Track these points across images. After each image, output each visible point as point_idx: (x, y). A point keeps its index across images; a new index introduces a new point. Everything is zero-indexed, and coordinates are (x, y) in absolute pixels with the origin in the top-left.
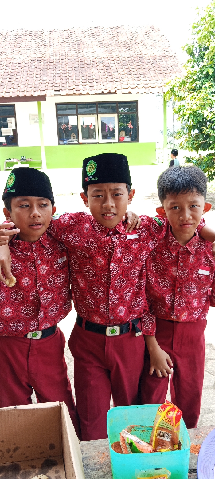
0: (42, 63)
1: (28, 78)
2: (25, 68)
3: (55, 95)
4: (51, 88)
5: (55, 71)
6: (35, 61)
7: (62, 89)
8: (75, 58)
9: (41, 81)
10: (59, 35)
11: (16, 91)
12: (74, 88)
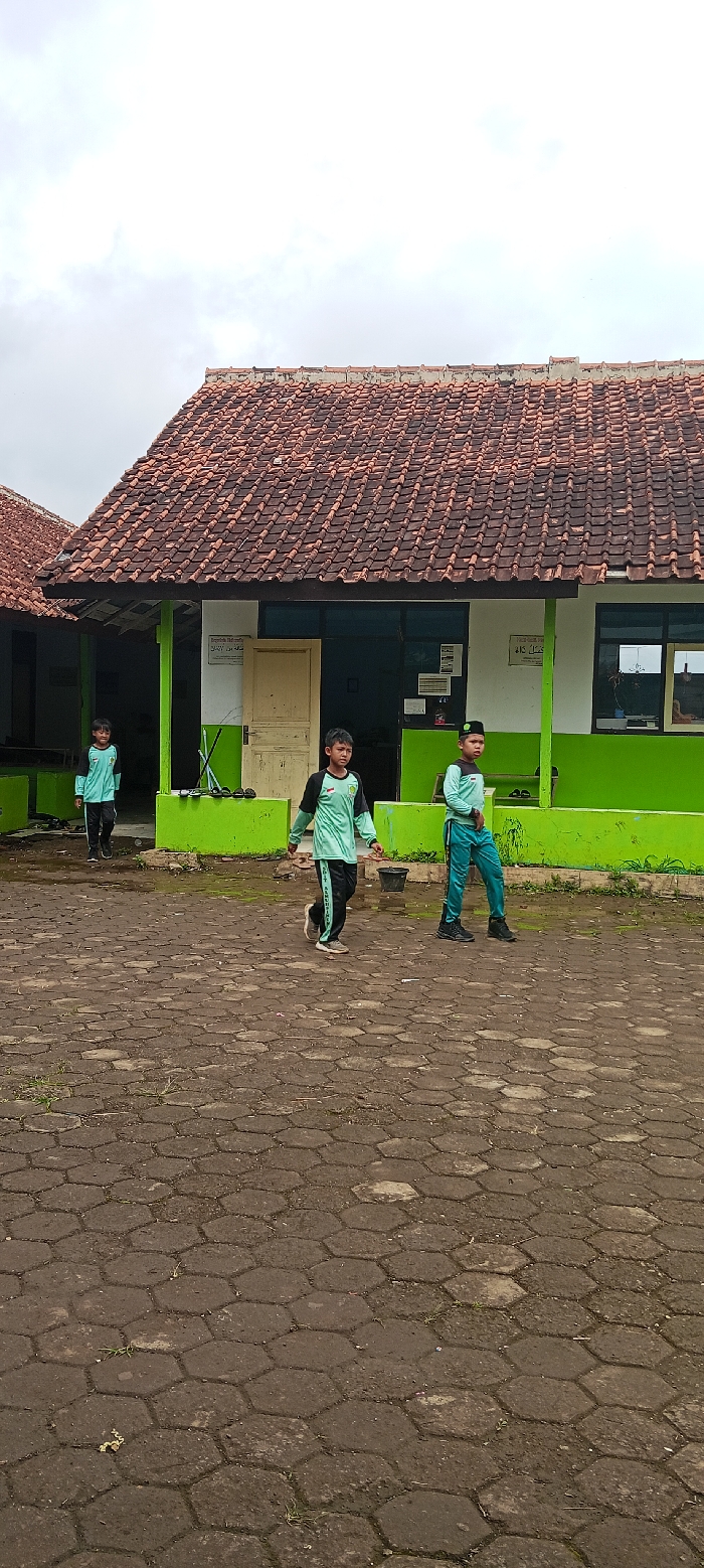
0: (570, 484)
1: (524, 528)
2: (516, 497)
3: (608, 580)
4: (596, 560)
5: (609, 508)
6: (546, 477)
7: (634, 562)
8: (677, 468)
9: (565, 535)
10: (624, 400)
11: (486, 565)
12: (673, 560)
